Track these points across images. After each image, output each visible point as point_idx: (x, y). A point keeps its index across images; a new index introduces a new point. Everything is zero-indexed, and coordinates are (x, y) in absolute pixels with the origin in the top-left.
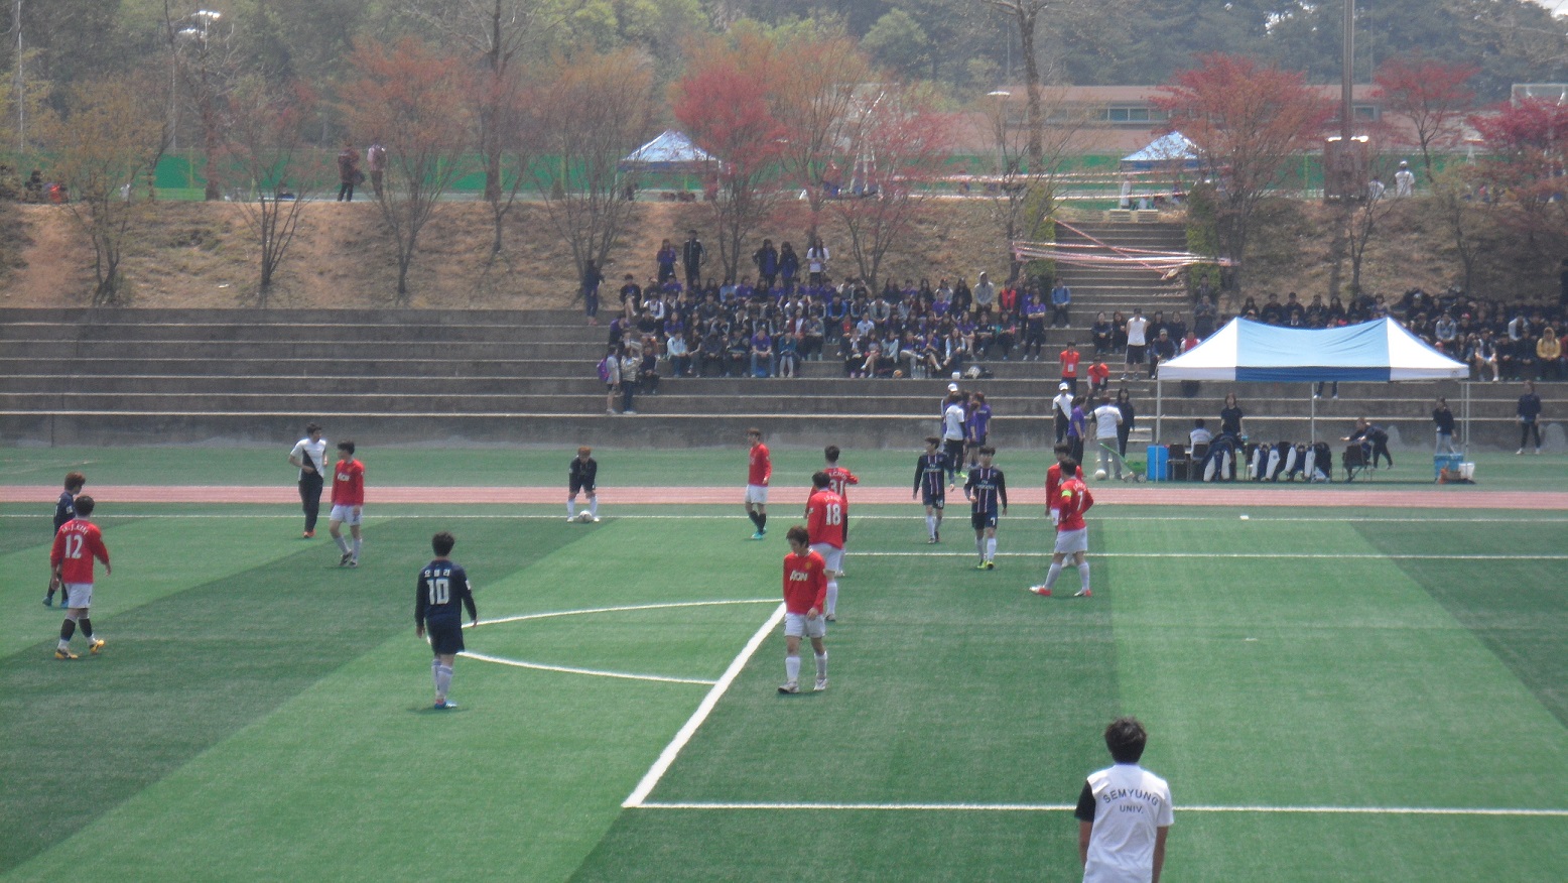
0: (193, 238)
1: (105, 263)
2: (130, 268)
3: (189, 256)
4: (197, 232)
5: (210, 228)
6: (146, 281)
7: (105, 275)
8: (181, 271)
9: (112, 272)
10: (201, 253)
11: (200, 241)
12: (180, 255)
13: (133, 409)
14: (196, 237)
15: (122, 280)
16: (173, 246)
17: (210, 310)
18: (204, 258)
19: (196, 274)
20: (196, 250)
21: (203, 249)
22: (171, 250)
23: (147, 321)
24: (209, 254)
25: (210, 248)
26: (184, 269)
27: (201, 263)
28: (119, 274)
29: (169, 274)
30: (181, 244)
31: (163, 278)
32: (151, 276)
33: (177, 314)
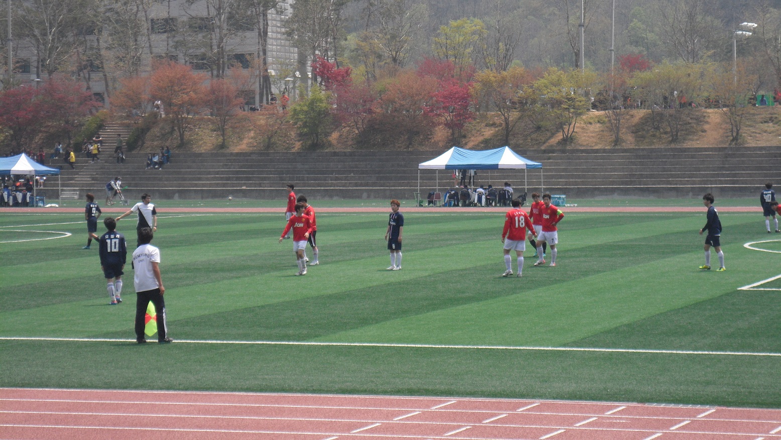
0: (770, 120)
1: (735, 129)
2: (745, 131)
3: (768, 126)
4: (772, 117)
5: (777, 116)
6: (751, 136)
7: (735, 134)
8: (765, 132)
9: (737, 134)
10: (773, 125)
11: (772, 121)
12: (765, 126)
13: (743, 184)
14: (771, 120)
15: (741, 136)
16: (762, 123)
17: (775, 147)
18: (774, 127)
19: (770, 133)
20: (771, 124)
21: (774, 124)
22: (761, 124)
23: (750, 151)
24: (776, 126)
25: (776, 123)
26: (766, 131)
27: (773, 129)
28: (740, 134)
29: (759, 133)
30: (765, 122)
31: (757, 135)
32: (753, 134)
33: (761, 148)
